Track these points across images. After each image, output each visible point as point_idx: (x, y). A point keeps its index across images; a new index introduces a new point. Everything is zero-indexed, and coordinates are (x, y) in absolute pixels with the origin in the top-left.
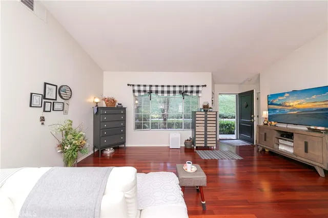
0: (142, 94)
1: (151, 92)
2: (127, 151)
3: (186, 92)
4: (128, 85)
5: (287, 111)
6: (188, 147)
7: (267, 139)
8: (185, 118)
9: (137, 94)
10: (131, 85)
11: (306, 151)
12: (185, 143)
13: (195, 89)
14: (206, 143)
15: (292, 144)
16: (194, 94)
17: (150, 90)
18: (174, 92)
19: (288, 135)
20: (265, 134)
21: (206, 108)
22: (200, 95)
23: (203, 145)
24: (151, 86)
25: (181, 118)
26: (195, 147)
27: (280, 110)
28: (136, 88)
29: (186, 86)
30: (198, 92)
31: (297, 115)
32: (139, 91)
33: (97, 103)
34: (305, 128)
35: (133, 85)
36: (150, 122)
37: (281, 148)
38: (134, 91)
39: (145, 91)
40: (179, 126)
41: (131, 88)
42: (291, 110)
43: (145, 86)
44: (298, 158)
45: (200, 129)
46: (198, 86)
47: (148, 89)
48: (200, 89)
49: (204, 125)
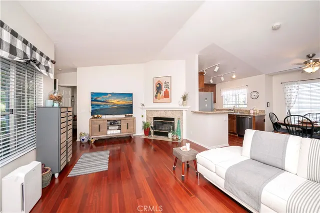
5: (110, 106)
11: (128, 128)
13: (43, 61)
14: (67, 159)
15: (117, 127)
16: (44, 72)
27: (104, 105)
29: (35, 49)
30: (47, 70)
31: (117, 108)
34: (123, 116)
46: (47, 59)
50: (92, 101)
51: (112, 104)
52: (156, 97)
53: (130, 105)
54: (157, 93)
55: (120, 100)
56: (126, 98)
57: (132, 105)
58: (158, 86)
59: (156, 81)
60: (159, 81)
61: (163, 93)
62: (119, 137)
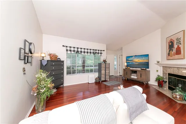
0: (73, 52)
1: (78, 52)
2: (65, 89)
3: (96, 53)
4: (63, 46)
5: (134, 63)
6: (97, 82)
7: (127, 74)
8: (94, 67)
9: (69, 52)
10: (64, 46)
11: (141, 77)
12: (96, 80)
13: (100, 52)
14: (105, 79)
15: (136, 75)
16: (100, 55)
17: (77, 51)
18: (90, 53)
19: (135, 72)
20: (127, 72)
21: (105, 61)
22: (102, 55)
23: (104, 80)
24: (78, 48)
25: (93, 67)
26: (101, 81)
27: (131, 63)
28: (68, 48)
29: (96, 50)
30: (101, 53)
31: (138, 64)
32: (70, 51)
33: (43, 57)
34: (140, 69)
35: (67, 47)
36: (76, 70)
37: (132, 77)
38: (67, 50)
39: (74, 51)
40: (91, 71)
41: (65, 48)
42: (136, 63)
43: (74, 48)
44: (138, 80)
45: (103, 72)
46: (101, 51)
47: (76, 49)
48: (102, 52)
49: (105, 70)
50: (126, 60)
51: (135, 62)
52: (169, 54)
53: (146, 62)
54: (170, 51)
55: (140, 59)
56: (143, 58)
57: (148, 62)
58: (170, 44)
59: (169, 40)
60: (171, 39)
61: (174, 50)
62: (140, 81)
